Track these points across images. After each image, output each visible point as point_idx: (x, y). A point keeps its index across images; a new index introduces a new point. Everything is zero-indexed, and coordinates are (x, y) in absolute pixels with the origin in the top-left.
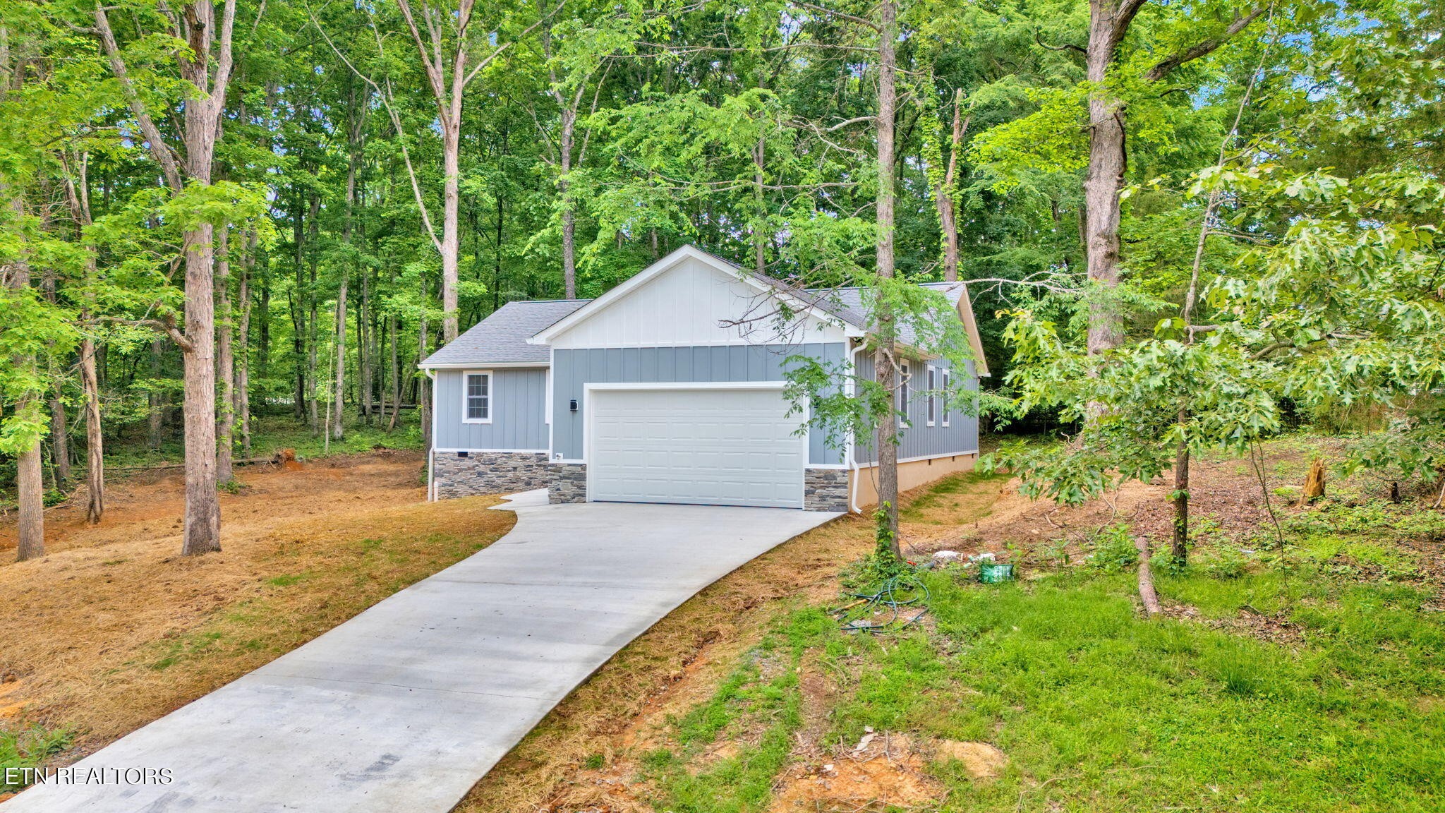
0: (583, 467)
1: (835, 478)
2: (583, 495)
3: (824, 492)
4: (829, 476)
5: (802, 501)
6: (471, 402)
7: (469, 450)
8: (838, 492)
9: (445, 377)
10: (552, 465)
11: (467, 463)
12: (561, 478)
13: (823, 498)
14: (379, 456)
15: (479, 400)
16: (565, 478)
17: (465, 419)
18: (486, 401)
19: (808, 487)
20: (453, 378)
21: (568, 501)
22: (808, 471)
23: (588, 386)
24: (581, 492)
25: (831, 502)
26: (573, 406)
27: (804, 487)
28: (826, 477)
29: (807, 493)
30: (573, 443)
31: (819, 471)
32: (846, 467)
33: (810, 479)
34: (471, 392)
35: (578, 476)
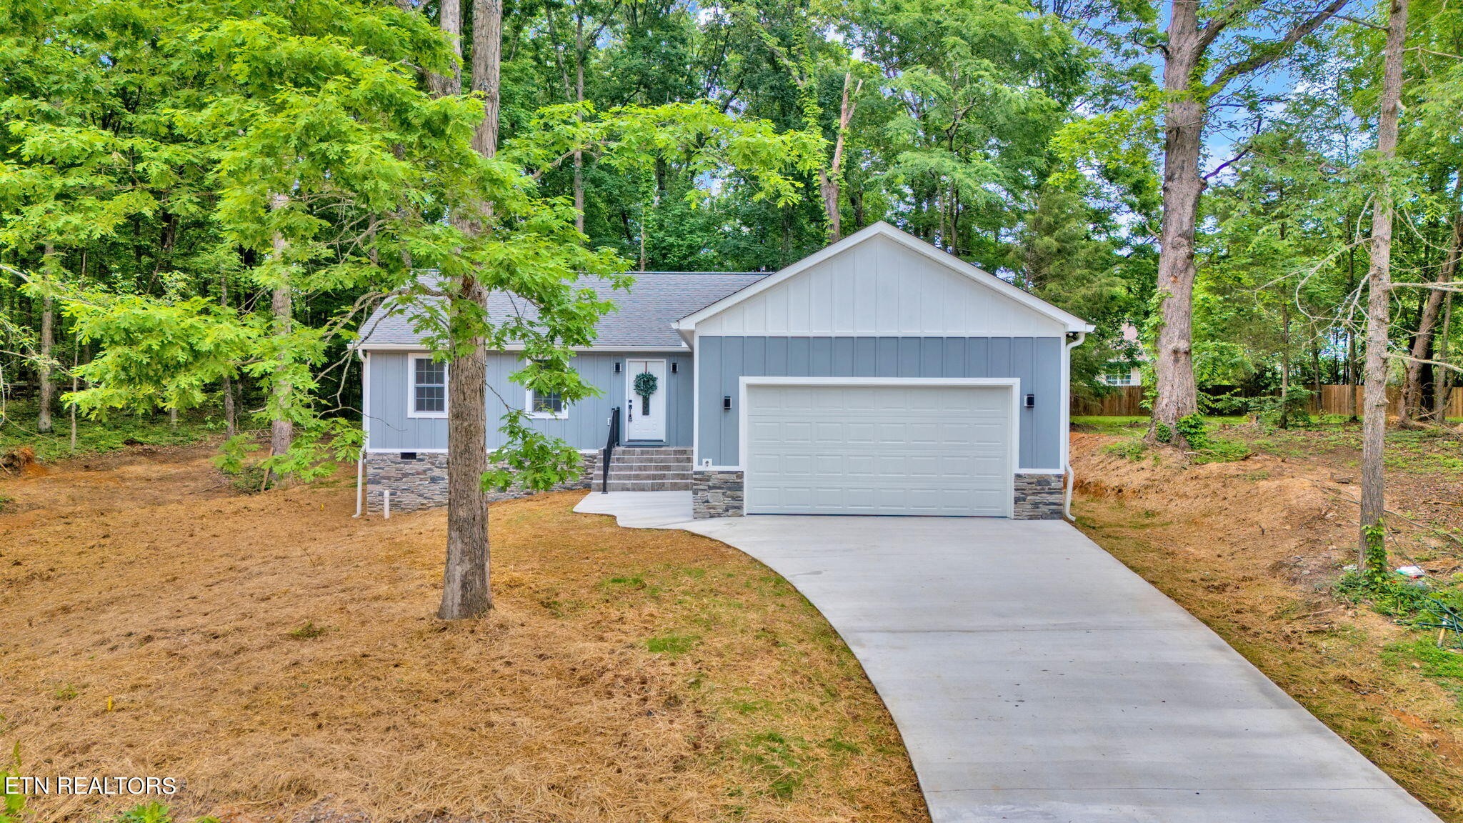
0: (740, 475)
1: (1048, 483)
2: (740, 508)
3: (1037, 498)
4: (1042, 481)
5: (1010, 509)
6: (419, 392)
7: (418, 451)
8: (1052, 498)
9: (381, 361)
10: (696, 473)
11: (414, 466)
12: (710, 488)
13: (1036, 505)
14: (139, 453)
15: (430, 390)
16: (714, 487)
17: (411, 412)
18: (441, 391)
19: (1019, 494)
20: (393, 363)
21: (719, 515)
22: (1018, 476)
23: (744, 381)
24: (736, 503)
25: (1045, 509)
26: (727, 403)
27: (1012, 494)
28: (1039, 483)
29: (1017, 500)
30: (727, 447)
31: (1031, 476)
32: (1061, 471)
33: (1021, 484)
34: (419, 379)
35: (733, 485)
